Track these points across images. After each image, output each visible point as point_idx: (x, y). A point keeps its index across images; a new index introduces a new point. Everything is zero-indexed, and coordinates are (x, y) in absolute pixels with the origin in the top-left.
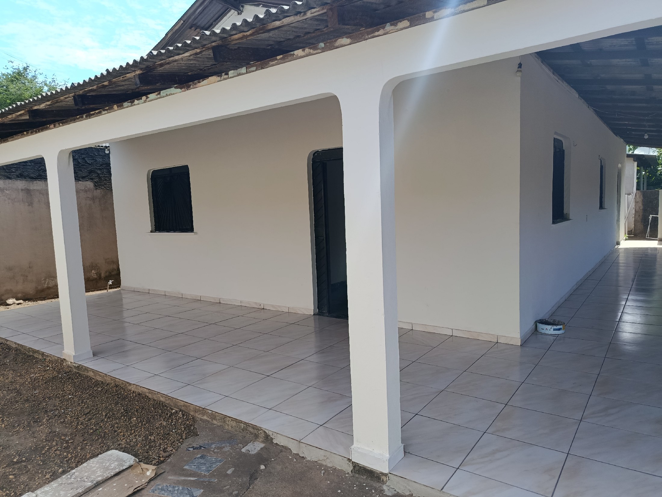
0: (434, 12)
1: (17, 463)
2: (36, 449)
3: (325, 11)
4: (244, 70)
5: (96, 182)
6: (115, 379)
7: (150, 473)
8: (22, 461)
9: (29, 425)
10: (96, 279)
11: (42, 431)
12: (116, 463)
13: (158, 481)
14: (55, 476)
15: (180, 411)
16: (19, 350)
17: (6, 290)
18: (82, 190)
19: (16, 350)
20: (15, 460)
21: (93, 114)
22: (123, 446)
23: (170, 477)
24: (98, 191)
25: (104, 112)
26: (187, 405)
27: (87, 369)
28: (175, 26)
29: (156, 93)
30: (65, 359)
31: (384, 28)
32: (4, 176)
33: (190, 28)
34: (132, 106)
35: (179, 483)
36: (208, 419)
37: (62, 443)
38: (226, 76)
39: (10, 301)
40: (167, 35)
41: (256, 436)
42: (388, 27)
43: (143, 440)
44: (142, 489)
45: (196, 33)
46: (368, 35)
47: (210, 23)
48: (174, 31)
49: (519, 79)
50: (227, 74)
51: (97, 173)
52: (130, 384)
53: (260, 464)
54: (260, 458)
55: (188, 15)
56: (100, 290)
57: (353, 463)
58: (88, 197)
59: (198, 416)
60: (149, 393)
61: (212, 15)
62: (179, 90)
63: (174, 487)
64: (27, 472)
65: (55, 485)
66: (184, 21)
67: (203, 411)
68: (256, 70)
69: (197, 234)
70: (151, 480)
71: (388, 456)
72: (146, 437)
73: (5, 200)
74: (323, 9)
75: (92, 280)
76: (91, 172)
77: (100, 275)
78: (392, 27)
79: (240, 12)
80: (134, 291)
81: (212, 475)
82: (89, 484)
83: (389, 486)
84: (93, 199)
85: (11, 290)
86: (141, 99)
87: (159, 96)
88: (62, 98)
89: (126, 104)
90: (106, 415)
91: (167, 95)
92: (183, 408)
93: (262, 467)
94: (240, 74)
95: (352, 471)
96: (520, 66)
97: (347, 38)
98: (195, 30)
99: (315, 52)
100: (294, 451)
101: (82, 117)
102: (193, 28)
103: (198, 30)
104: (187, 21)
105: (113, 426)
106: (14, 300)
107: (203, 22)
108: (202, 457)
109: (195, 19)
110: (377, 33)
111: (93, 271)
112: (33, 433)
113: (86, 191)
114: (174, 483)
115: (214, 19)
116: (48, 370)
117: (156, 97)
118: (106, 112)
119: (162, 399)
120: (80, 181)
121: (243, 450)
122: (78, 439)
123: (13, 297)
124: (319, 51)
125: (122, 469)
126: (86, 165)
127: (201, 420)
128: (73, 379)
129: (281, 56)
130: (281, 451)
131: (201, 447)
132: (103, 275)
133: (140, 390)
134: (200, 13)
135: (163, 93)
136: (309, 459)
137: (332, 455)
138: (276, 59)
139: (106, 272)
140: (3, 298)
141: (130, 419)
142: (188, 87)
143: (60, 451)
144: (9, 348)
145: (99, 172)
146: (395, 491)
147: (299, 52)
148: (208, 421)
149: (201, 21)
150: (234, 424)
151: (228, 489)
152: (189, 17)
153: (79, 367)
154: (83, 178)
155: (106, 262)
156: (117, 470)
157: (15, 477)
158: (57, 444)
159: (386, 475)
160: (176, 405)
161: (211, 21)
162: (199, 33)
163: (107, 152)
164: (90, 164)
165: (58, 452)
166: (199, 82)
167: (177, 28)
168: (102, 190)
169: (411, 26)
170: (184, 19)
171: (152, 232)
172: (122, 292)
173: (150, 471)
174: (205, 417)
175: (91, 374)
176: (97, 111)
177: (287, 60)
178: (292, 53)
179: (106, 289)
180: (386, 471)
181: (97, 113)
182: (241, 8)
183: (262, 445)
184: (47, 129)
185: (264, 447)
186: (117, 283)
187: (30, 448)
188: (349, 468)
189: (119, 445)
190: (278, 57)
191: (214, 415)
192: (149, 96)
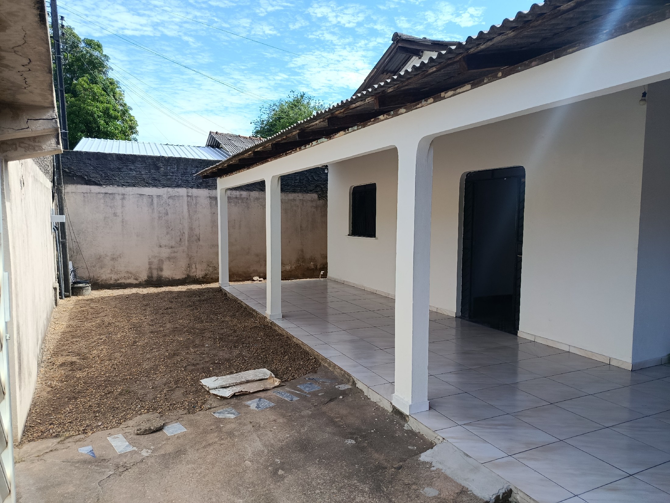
0: (445, 93)
1: (217, 363)
2: (228, 360)
3: (373, 99)
4: (355, 128)
5: (319, 194)
6: (287, 333)
7: (277, 384)
8: (220, 363)
9: (231, 348)
10: (312, 269)
11: (236, 352)
12: (262, 375)
13: (279, 389)
14: (232, 373)
15: (315, 358)
16: (246, 308)
17: (254, 270)
18: (309, 200)
19: (245, 308)
20: (216, 362)
21: (288, 153)
22: (273, 369)
23: (286, 389)
24: (321, 201)
25: (293, 152)
26: (319, 355)
27: (275, 325)
28: (371, 73)
29: (316, 141)
30: (266, 317)
31: (421, 103)
32: (259, 189)
33: (383, 74)
34: (305, 149)
35: (289, 392)
36: (327, 366)
37: (242, 360)
38: (348, 131)
39: (255, 278)
40: (365, 80)
41: (349, 381)
42: (424, 103)
43: (285, 369)
44: (268, 390)
45: (387, 77)
46: (414, 107)
47: (398, 67)
48: (370, 77)
49: (645, 107)
50: (348, 130)
51: (321, 187)
52: (294, 337)
53: (341, 395)
54: (344, 393)
55: (380, 63)
56: (316, 278)
57: (393, 406)
58: (313, 206)
59: (323, 363)
60: (302, 344)
61: (399, 61)
62: (326, 140)
63: (285, 393)
64: (219, 369)
65: (229, 377)
66: (377, 69)
67: (325, 360)
68: (362, 128)
69: (377, 239)
70: (275, 387)
71: (410, 403)
72: (287, 368)
73: (258, 206)
74: (372, 98)
75: (311, 270)
76: (317, 186)
77: (317, 266)
78: (425, 102)
79: (419, 57)
80: (336, 282)
81: (309, 393)
82: (243, 380)
83: (408, 425)
84: (316, 207)
85: (257, 270)
86: (309, 144)
87: (317, 143)
88: (267, 145)
89: (303, 147)
90: (272, 352)
91: (321, 143)
92: (316, 357)
93: (341, 397)
94: (354, 131)
95: (392, 412)
96: (644, 94)
97: (404, 108)
98: (387, 74)
99: (389, 117)
100: (365, 394)
101: (283, 155)
102: (385, 73)
103: (389, 74)
104: (380, 68)
105: (273, 358)
106: (258, 278)
107: (392, 67)
108: (310, 384)
109: (385, 67)
110: (418, 106)
111: (312, 263)
112: (231, 352)
113: (312, 201)
114: (287, 392)
115: (401, 64)
116: (256, 322)
117: (316, 143)
118: (294, 152)
119: (308, 349)
120: (308, 193)
121: (336, 387)
122: (252, 360)
123: (257, 276)
124: (391, 117)
125: (264, 378)
126: (314, 181)
127: (324, 365)
128: (266, 330)
129: (373, 119)
130: (359, 392)
131: (314, 379)
132: (318, 267)
133: (298, 342)
134: (389, 62)
135: (319, 141)
136: (372, 400)
137: (383, 398)
138: (371, 121)
139: (321, 265)
140: (251, 275)
141: (284, 357)
142: (330, 138)
143: (240, 363)
144: (242, 306)
145: (322, 186)
146: (411, 428)
147: (381, 117)
148: (327, 368)
149: (391, 67)
150: (338, 370)
151: (313, 402)
152: (381, 66)
153: (272, 323)
154: (311, 191)
155: (321, 257)
156: (261, 378)
157: (213, 370)
158: (240, 360)
159: (408, 416)
160: (314, 355)
161: (400, 66)
162: (390, 76)
163: (326, 171)
164: (317, 180)
165: (238, 364)
166: (335, 135)
167: (372, 75)
168: (323, 201)
169: (434, 102)
170: (377, 67)
171: (349, 235)
172: (327, 280)
173: (278, 382)
174: (326, 365)
175: (277, 328)
176: (290, 151)
177: (376, 122)
178: (378, 117)
179: (319, 278)
180: (408, 414)
181: (290, 153)
182: (421, 54)
183: (350, 387)
184: (268, 161)
185: (350, 389)
186: (325, 276)
187: (226, 358)
188: (390, 409)
189: (271, 368)
190: (372, 120)
191: (330, 364)
192: (313, 142)
